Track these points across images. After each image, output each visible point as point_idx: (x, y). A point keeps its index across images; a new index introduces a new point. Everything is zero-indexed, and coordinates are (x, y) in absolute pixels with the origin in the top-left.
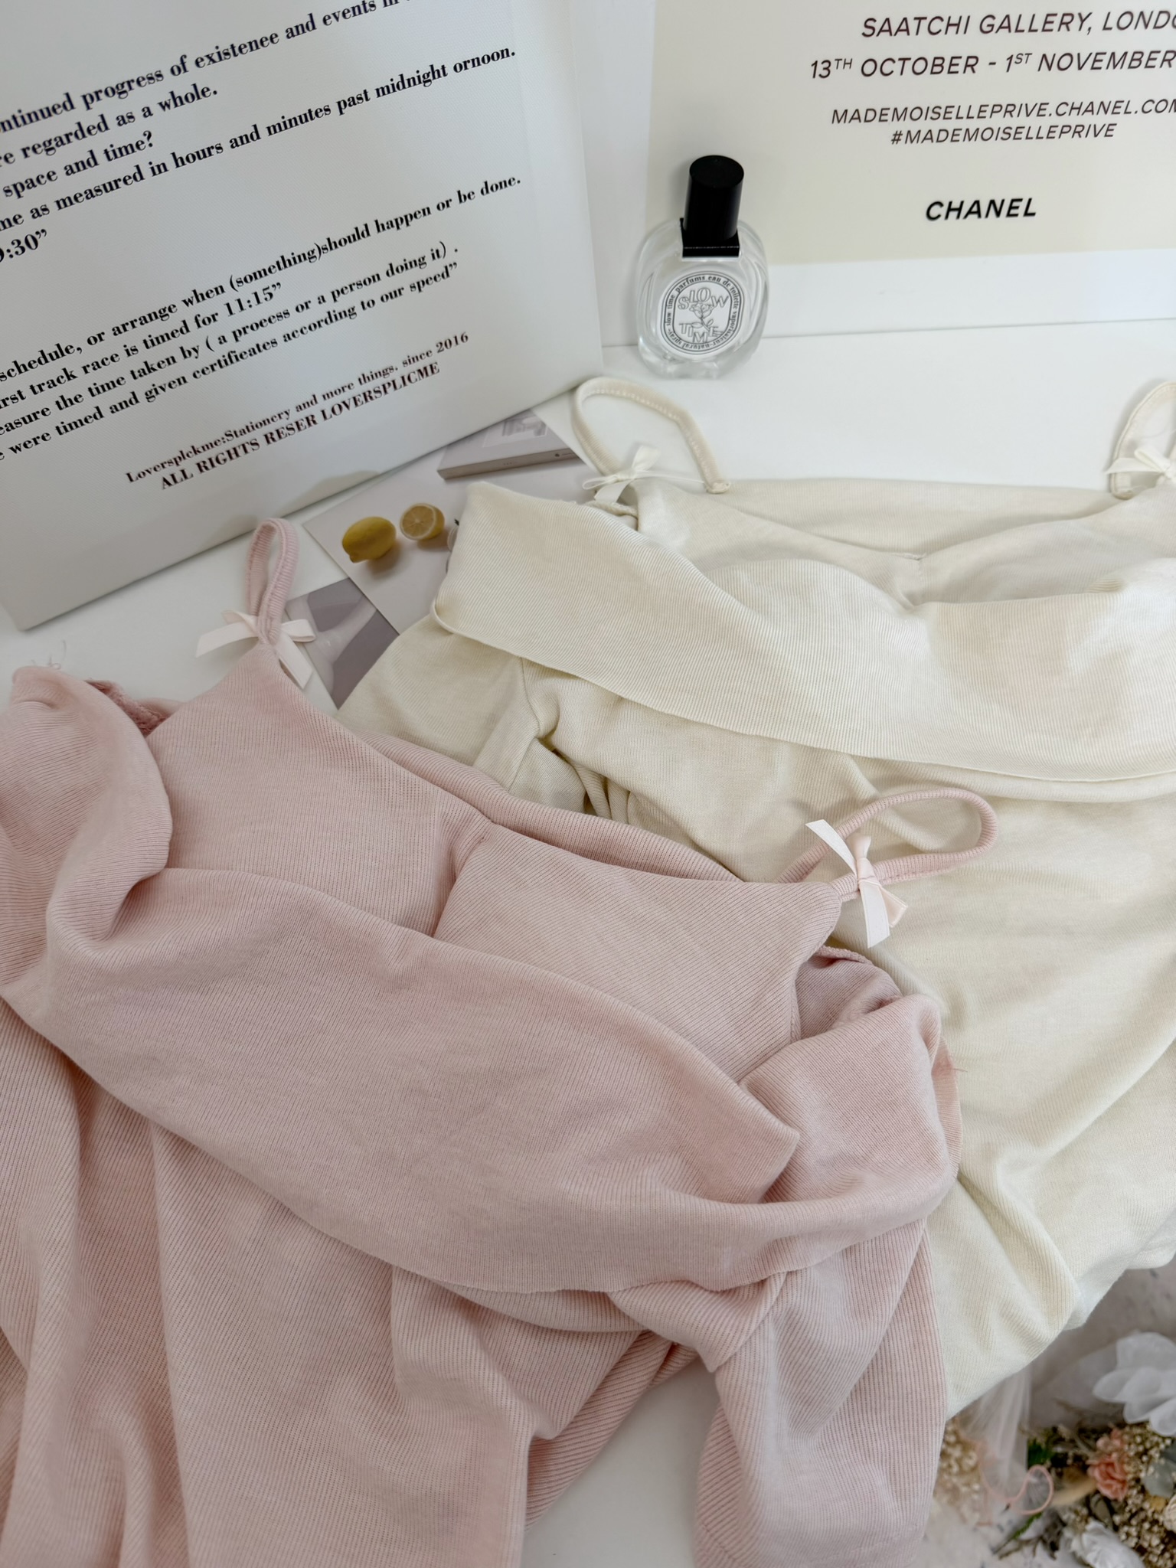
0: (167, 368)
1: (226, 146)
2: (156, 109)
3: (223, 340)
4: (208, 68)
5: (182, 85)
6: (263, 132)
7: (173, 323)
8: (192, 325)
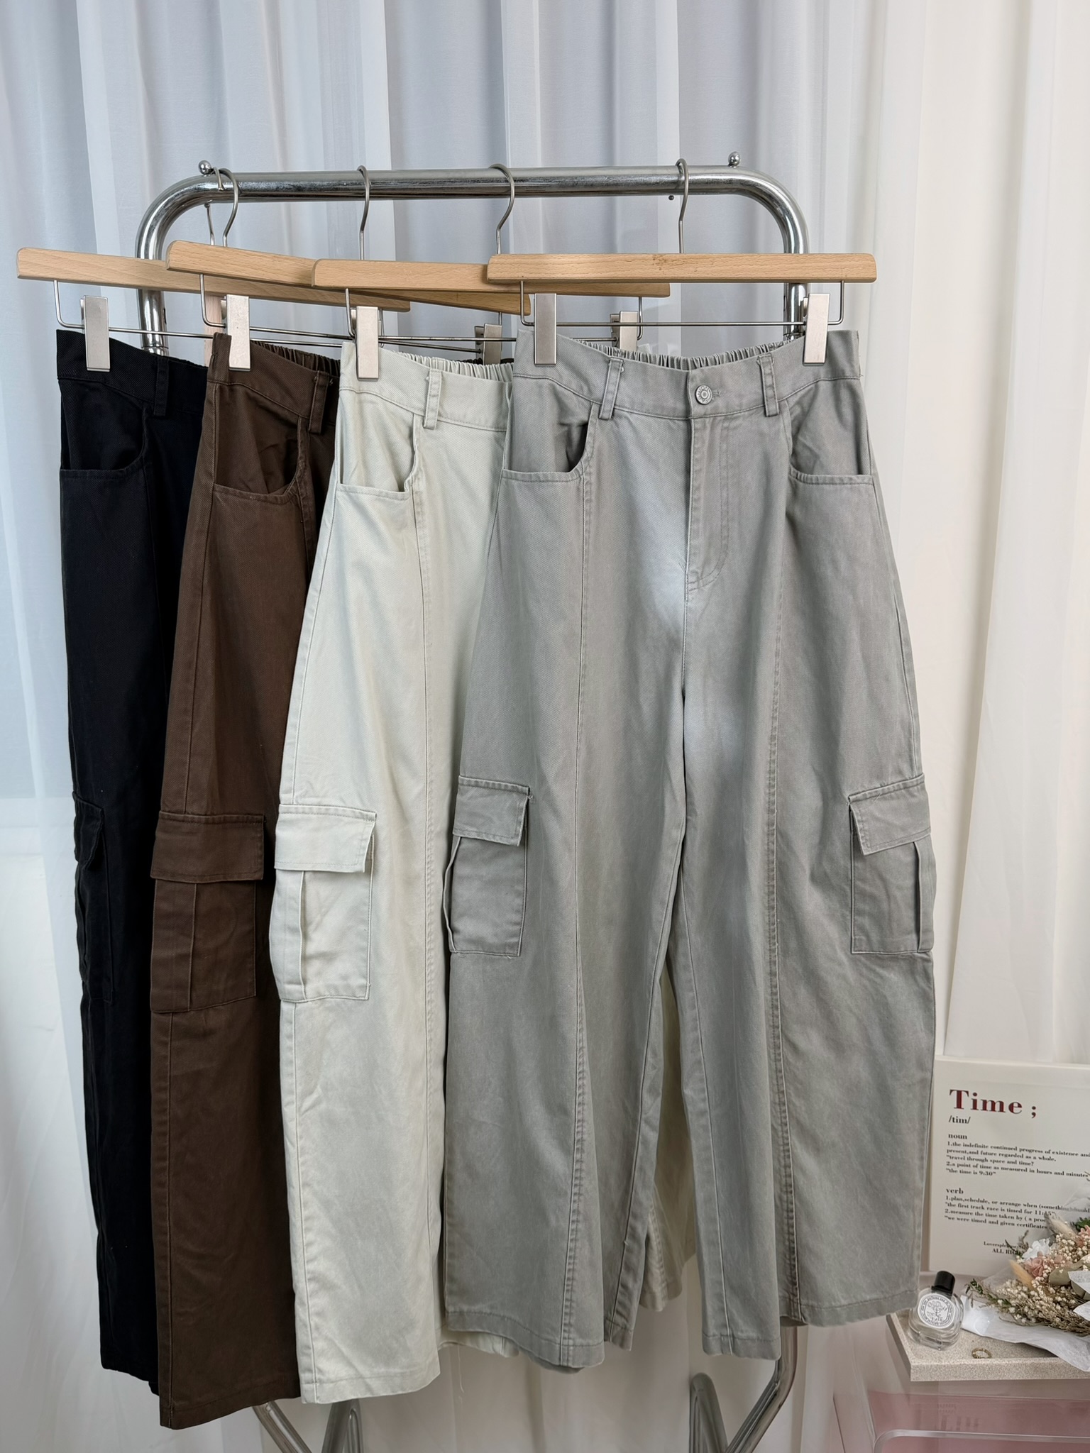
0: (1010, 1219)
1: (1053, 1173)
2: (1037, 1158)
3: (1030, 1219)
4: (1055, 1155)
5: (1047, 1156)
6: (1065, 1174)
7: (1018, 1208)
8: (1023, 1211)
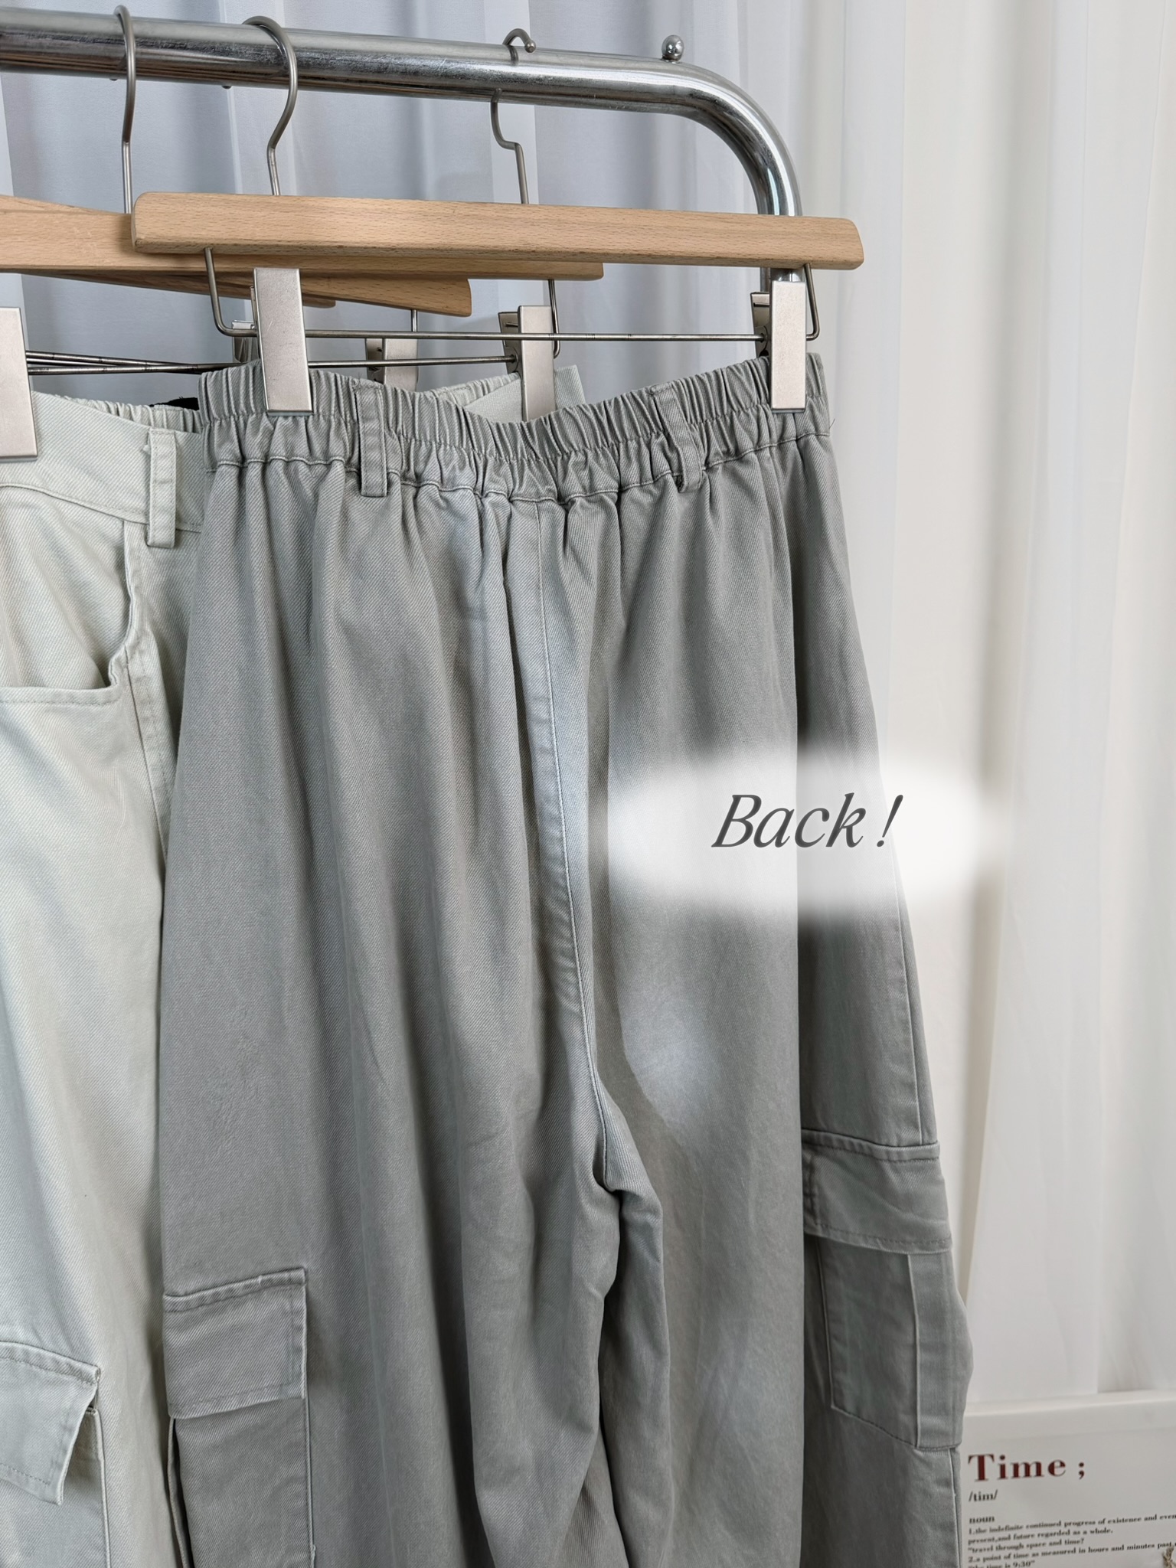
1: (1110, 1549)
2: (1089, 1532)
4: (1112, 1524)
5: (1101, 1528)
6: (1125, 1548)
